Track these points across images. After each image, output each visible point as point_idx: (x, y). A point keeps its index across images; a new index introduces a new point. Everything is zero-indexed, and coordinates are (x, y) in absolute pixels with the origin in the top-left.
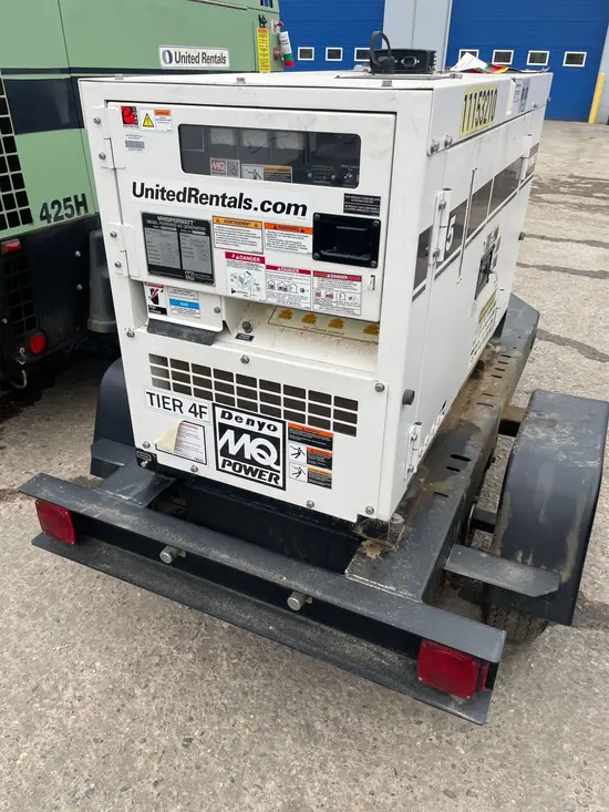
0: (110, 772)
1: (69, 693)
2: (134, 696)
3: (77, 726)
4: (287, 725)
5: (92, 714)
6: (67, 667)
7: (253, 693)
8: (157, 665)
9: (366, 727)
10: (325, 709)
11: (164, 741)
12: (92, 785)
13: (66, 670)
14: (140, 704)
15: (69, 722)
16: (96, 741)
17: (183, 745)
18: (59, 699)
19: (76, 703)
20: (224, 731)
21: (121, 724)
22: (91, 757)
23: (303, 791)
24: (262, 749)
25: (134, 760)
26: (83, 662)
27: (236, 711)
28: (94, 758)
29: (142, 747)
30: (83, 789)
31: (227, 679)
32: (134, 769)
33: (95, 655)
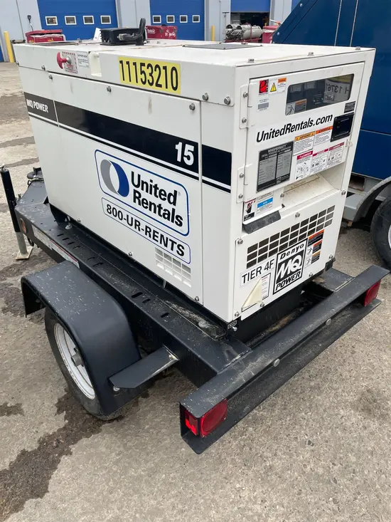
0: (323, 489)
1: (258, 508)
2: (271, 467)
3: (285, 505)
4: (310, 396)
5: (278, 494)
6: (233, 508)
7: (285, 405)
8: (251, 449)
9: (317, 366)
10: (303, 378)
11: (307, 456)
12: (331, 499)
13: (236, 508)
14: (278, 464)
15: (280, 509)
16: (299, 494)
17: (312, 446)
18: (260, 515)
19: (267, 504)
20: (307, 425)
21: (291, 477)
22: (311, 499)
23: (347, 401)
24: (321, 410)
25: (317, 473)
26: (233, 496)
27: (294, 416)
28: (312, 496)
29: (309, 467)
30: (332, 505)
31: (274, 414)
32: (322, 475)
33: (228, 486)
